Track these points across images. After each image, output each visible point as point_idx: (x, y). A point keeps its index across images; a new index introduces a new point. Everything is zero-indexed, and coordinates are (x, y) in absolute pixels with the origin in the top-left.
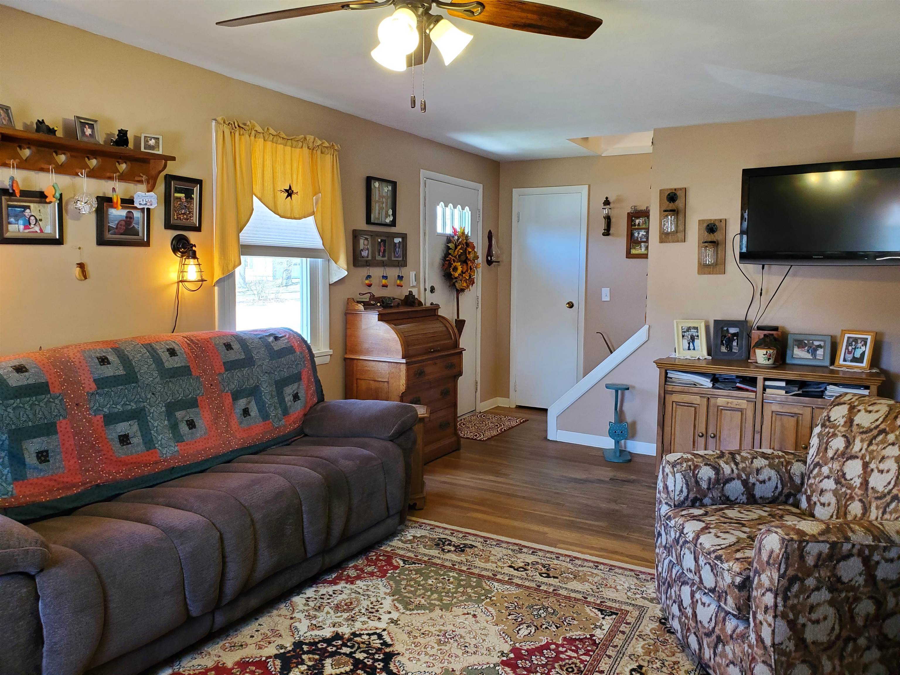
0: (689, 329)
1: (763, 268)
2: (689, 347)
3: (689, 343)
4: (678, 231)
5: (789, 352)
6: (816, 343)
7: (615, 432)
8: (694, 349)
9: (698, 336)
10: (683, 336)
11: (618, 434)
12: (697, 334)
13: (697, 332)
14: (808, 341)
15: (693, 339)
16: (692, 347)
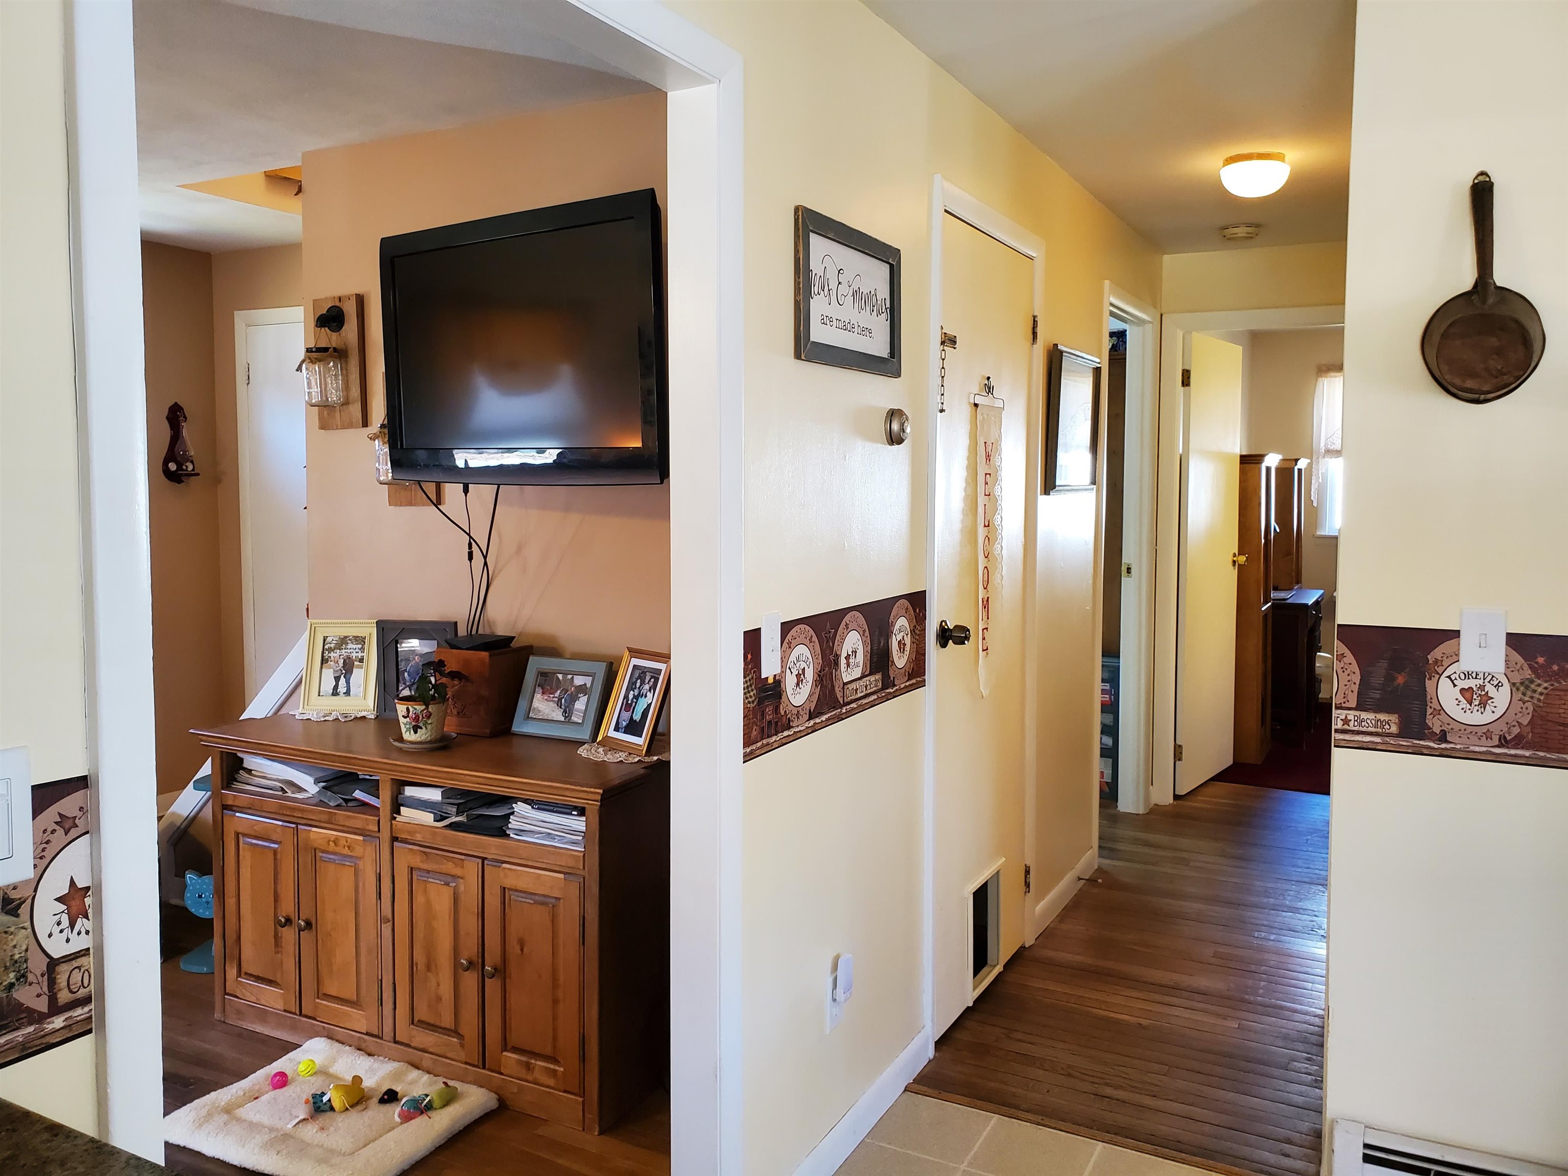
0: (343, 641)
1: (466, 491)
2: (336, 687)
3: (337, 679)
4: (350, 400)
5: (522, 704)
6: (579, 681)
7: (200, 896)
8: (348, 693)
9: (361, 660)
10: (324, 661)
11: (208, 903)
12: (360, 655)
13: (362, 649)
14: (565, 674)
15: (348, 667)
16: (342, 688)
